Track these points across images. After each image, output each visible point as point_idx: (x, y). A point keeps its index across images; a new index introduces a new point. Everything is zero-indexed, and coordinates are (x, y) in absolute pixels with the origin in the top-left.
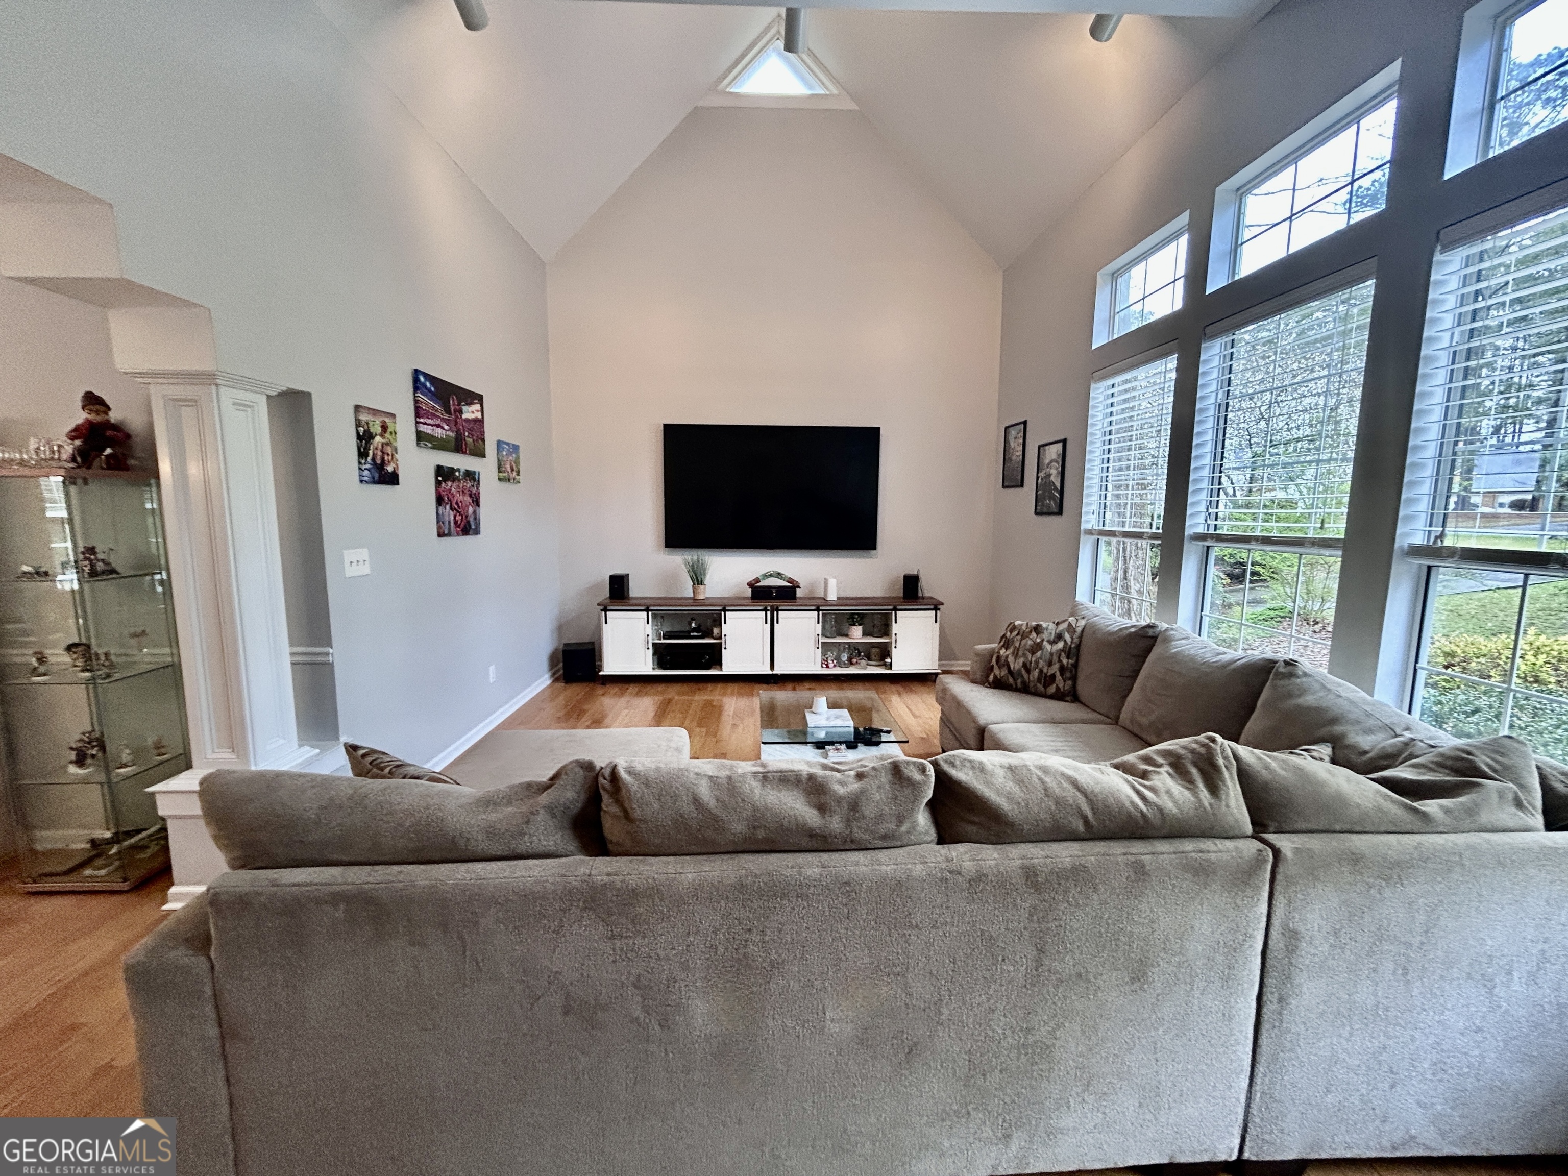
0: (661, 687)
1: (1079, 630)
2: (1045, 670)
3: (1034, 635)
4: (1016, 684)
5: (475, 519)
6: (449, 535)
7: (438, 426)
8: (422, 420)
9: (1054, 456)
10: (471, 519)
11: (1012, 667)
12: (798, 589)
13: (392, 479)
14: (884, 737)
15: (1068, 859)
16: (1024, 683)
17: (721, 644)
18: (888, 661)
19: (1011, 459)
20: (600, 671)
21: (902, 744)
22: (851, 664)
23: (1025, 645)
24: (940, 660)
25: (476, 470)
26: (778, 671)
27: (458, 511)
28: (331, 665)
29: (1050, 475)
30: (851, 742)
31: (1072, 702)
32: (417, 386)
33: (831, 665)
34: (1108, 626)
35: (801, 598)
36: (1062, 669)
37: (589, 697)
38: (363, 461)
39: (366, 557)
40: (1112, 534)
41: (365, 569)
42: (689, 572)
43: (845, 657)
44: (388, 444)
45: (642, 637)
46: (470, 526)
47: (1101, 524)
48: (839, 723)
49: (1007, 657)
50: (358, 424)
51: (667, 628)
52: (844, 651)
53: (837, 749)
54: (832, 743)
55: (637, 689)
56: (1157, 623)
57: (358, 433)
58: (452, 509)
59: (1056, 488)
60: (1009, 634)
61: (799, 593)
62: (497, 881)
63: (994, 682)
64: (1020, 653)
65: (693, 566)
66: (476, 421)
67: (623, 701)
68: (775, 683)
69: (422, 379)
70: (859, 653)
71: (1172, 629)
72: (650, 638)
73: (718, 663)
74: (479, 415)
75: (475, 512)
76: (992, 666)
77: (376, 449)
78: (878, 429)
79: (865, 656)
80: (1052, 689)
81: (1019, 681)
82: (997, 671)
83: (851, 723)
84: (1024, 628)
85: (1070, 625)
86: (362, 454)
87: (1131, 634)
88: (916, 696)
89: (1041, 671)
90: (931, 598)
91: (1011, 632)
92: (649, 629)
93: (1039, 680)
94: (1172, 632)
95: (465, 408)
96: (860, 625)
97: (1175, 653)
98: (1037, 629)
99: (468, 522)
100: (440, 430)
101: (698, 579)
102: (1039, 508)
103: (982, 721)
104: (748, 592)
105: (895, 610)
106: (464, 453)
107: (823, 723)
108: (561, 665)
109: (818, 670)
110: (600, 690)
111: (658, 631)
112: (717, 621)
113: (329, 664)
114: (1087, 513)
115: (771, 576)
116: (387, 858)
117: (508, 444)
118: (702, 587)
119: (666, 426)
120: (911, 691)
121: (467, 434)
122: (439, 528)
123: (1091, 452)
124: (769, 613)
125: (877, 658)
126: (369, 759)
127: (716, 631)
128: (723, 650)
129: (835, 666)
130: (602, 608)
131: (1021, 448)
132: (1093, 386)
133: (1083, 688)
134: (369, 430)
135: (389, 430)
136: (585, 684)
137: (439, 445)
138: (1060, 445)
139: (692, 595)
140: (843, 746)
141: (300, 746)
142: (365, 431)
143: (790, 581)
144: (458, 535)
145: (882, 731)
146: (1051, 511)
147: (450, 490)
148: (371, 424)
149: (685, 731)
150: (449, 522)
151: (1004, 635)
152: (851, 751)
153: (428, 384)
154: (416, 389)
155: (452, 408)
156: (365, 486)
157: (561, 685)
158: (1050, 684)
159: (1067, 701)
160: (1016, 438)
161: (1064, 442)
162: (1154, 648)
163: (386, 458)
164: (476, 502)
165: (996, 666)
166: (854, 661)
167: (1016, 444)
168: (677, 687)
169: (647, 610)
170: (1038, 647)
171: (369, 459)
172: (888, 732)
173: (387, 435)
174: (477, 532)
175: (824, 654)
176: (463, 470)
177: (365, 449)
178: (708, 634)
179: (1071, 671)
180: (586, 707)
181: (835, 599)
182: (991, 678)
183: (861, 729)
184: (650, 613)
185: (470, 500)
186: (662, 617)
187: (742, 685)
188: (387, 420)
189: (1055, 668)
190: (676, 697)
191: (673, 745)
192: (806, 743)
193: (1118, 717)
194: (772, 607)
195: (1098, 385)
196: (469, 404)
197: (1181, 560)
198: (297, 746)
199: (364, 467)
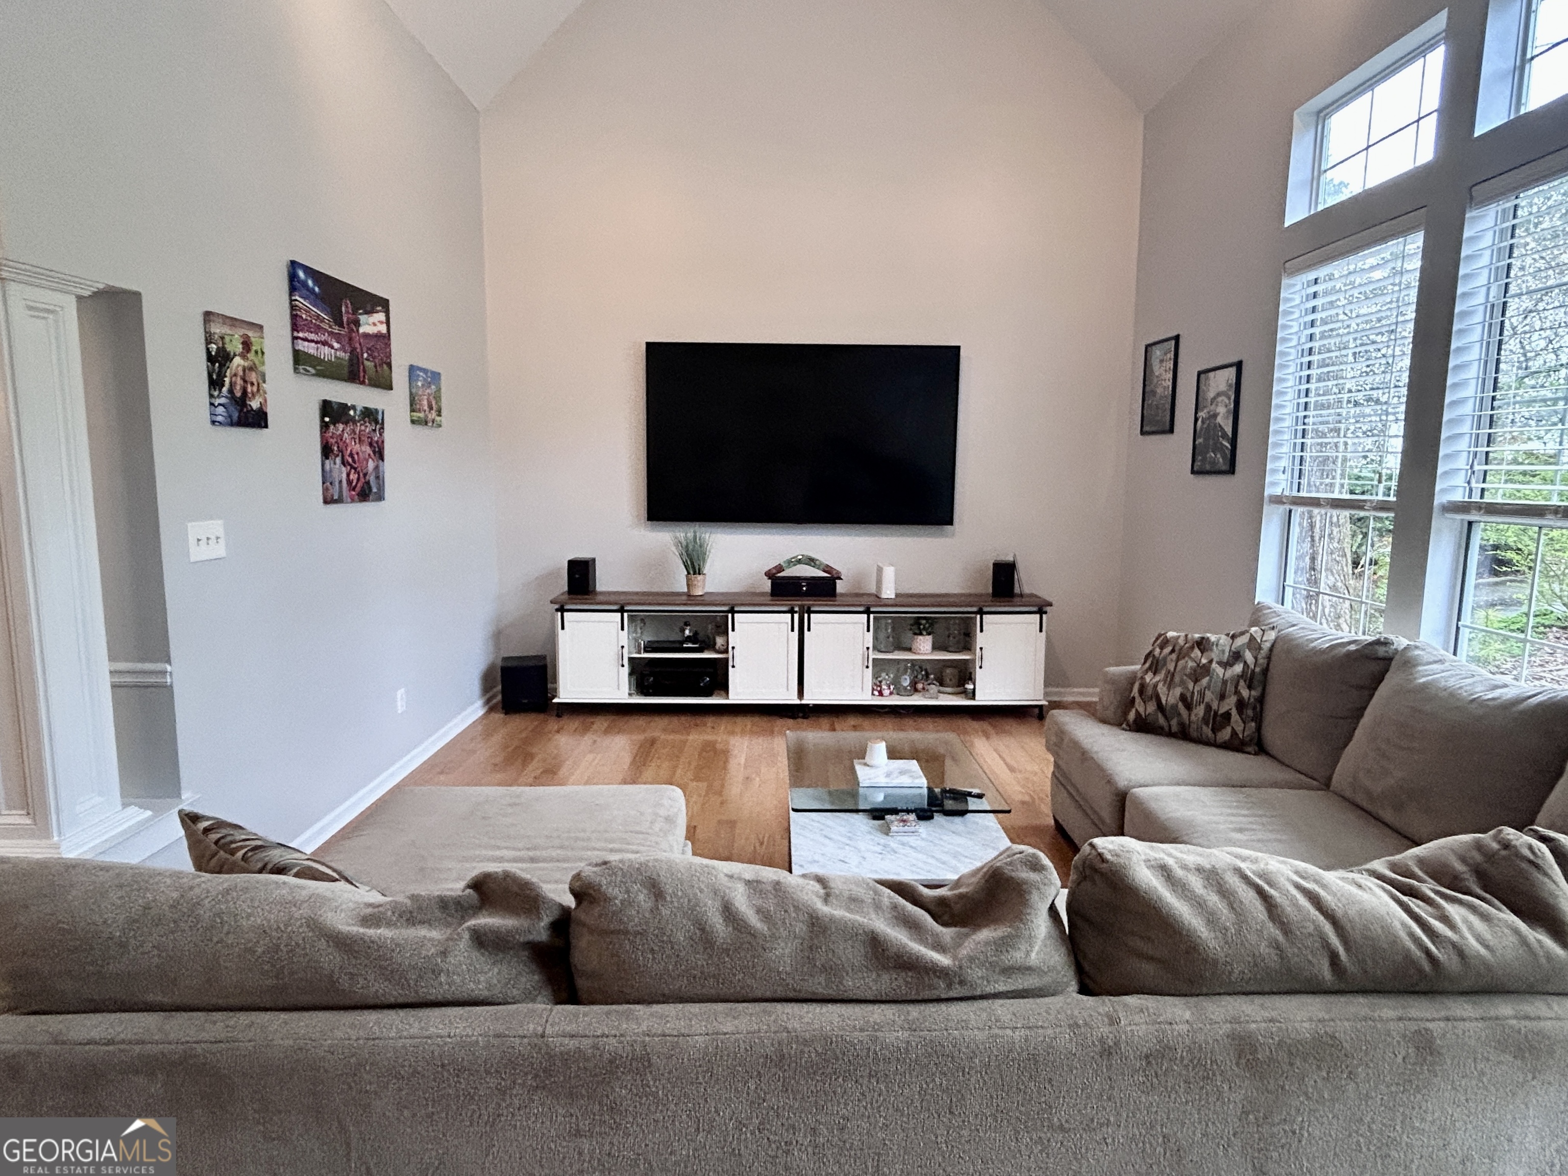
0: (641, 721)
1: (1268, 645)
2: (1215, 706)
3: (1197, 652)
4: (1170, 726)
5: (377, 477)
6: (340, 501)
7: (325, 343)
8: (301, 335)
9: (1223, 387)
10: (372, 479)
11: (1164, 702)
12: (838, 581)
13: (258, 420)
14: (973, 804)
15: (1305, 1025)
16: (1182, 725)
17: (727, 660)
18: (970, 686)
19: (1154, 393)
20: (554, 697)
21: (1000, 815)
22: (916, 690)
23: (1185, 667)
24: (1047, 684)
25: (380, 407)
26: (810, 699)
27: (352, 467)
28: (170, 688)
29: (1215, 416)
30: (923, 810)
31: (1256, 754)
32: (294, 284)
33: (886, 692)
34: (1312, 641)
35: (842, 595)
36: (1241, 705)
37: (538, 734)
38: (216, 393)
39: (221, 532)
40: (1315, 502)
41: (220, 550)
42: (681, 555)
43: (906, 682)
44: (251, 369)
45: (615, 650)
46: (370, 488)
47: (1295, 487)
48: (905, 781)
49: (1155, 686)
50: (209, 340)
51: (648, 637)
52: (905, 672)
53: (904, 821)
54: (895, 811)
55: (606, 725)
56: (1392, 637)
57: (208, 352)
58: (344, 463)
59: (1224, 435)
60: (1158, 650)
61: (840, 587)
62: (400, 1043)
63: (1135, 721)
64: (1177, 679)
65: (687, 546)
66: (378, 336)
67: (588, 739)
68: (805, 717)
69: (301, 274)
70: (927, 675)
71: (1417, 647)
72: (625, 650)
73: (723, 686)
74: (383, 329)
75: (377, 468)
76: (1134, 698)
77: (235, 375)
78: (958, 348)
79: (935, 679)
80: (1225, 734)
81: (1174, 722)
82: (1139, 706)
83: (924, 782)
84: (1181, 641)
85: (1252, 638)
86: (215, 383)
87: (1349, 654)
88: (1012, 740)
89: (1208, 707)
90: (1032, 595)
91: (1162, 648)
92: (624, 637)
93: (1205, 720)
94: (1417, 652)
95: (363, 318)
96: (929, 634)
97: (1424, 684)
98: (1202, 644)
99: (368, 483)
100: (326, 350)
101: (694, 565)
102: (1198, 464)
103: (1122, 782)
104: (767, 585)
105: (981, 612)
106: (363, 383)
107: (882, 781)
108: (499, 687)
109: (866, 698)
110: (553, 724)
111: (636, 640)
112: (723, 629)
113: (166, 687)
114: (1274, 471)
115: (799, 562)
116: (232, 1001)
117: (425, 371)
118: (700, 577)
119: (649, 345)
120: (1005, 732)
121: (365, 355)
122: (325, 490)
123: (1282, 380)
124: (796, 616)
125: (955, 681)
126: (214, 836)
127: (720, 641)
128: (730, 668)
129: (891, 693)
130: (557, 606)
131: (1170, 375)
132: (1285, 281)
133: (1273, 735)
134: (223, 347)
135: (254, 348)
136: (533, 716)
137: (326, 371)
138: (1232, 371)
139: (686, 590)
140: (912, 817)
141: (125, 805)
142: (218, 348)
143: (827, 569)
144: (353, 501)
145: (970, 794)
146: (1217, 468)
147: (341, 436)
148: (227, 339)
149: (679, 792)
150: (340, 482)
151: (1151, 652)
152: (922, 823)
153: (310, 283)
154: (292, 289)
155: (345, 319)
156: (220, 429)
157: (498, 716)
158: (1222, 727)
159: (1249, 753)
160: (1162, 361)
161: (1239, 365)
162: (1388, 676)
163: (249, 390)
164: (379, 454)
165: (1138, 700)
166: (920, 686)
167: (1162, 372)
168: (661, 722)
169: (622, 610)
170: (1203, 671)
171: (225, 389)
172: (980, 796)
173: (251, 356)
174: (380, 497)
175: (876, 676)
176: (359, 409)
177: (219, 375)
178: (709, 645)
179: (1254, 708)
180: (534, 750)
181: (893, 596)
182: (1132, 716)
183: (937, 790)
184: (626, 615)
185: (368, 450)
186: (642, 620)
187: (756, 719)
188: (250, 334)
189: (1230, 704)
190: (663, 737)
191: (662, 812)
192: (857, 811)
193: (1330, 778)
194: (800, 606)
195: (1291, 281)
196: (369, 312)
197: (1428, 542)
198: (120, 808)
199: (217, 402)
